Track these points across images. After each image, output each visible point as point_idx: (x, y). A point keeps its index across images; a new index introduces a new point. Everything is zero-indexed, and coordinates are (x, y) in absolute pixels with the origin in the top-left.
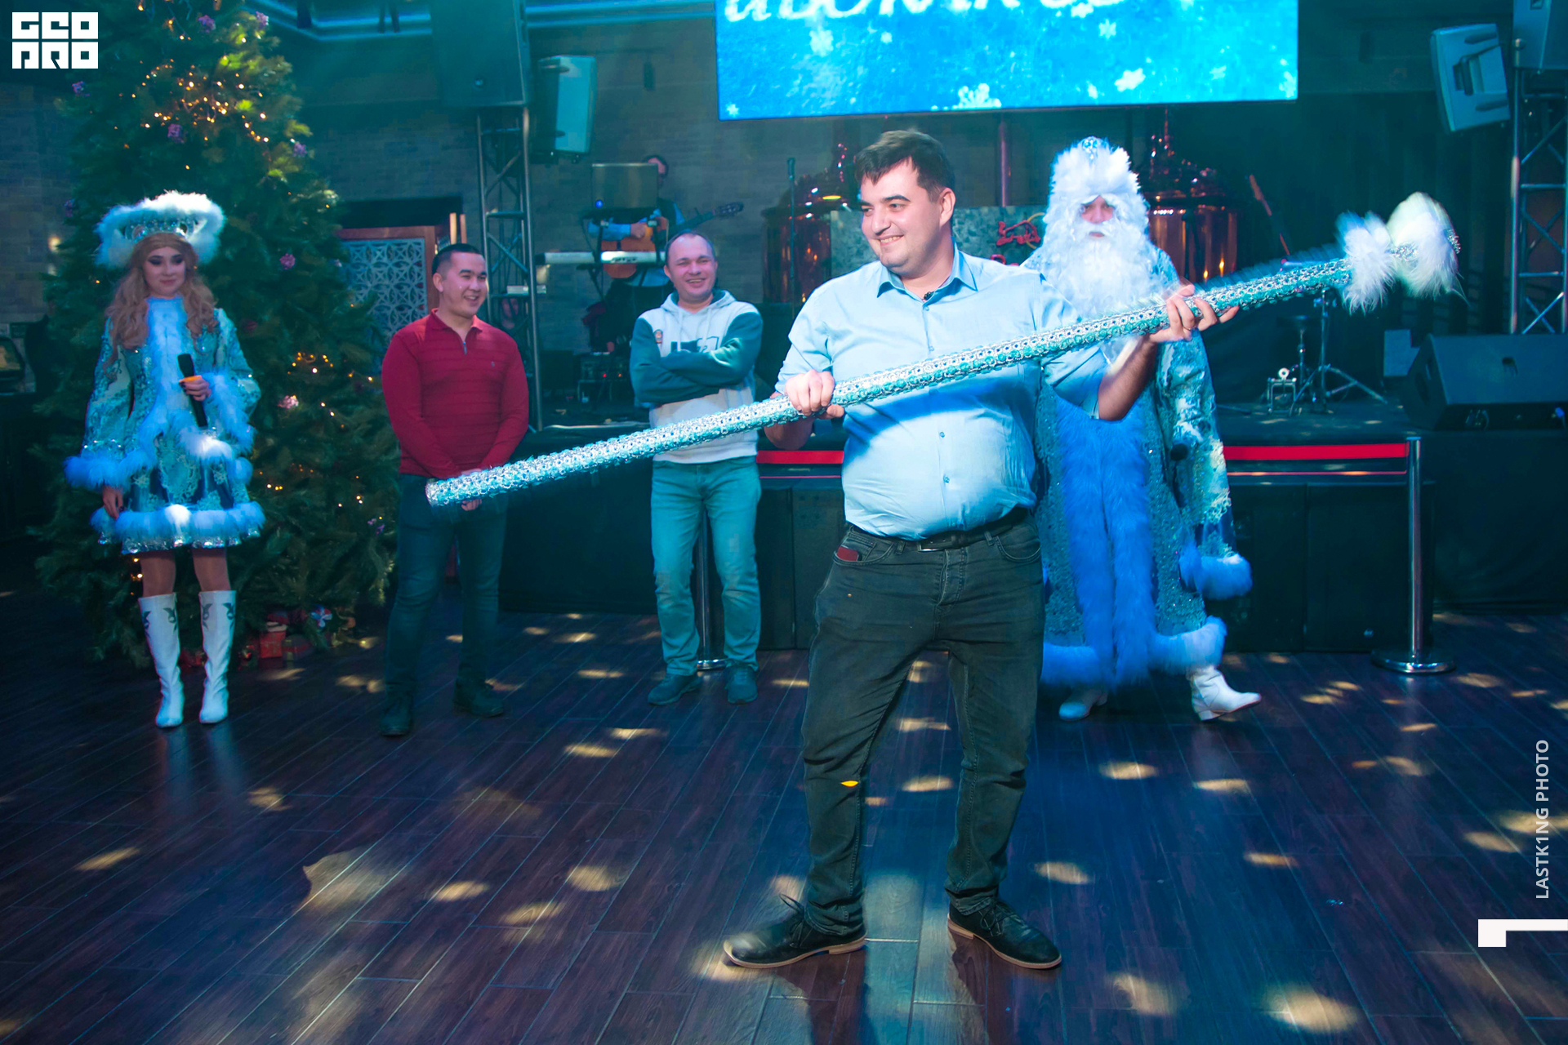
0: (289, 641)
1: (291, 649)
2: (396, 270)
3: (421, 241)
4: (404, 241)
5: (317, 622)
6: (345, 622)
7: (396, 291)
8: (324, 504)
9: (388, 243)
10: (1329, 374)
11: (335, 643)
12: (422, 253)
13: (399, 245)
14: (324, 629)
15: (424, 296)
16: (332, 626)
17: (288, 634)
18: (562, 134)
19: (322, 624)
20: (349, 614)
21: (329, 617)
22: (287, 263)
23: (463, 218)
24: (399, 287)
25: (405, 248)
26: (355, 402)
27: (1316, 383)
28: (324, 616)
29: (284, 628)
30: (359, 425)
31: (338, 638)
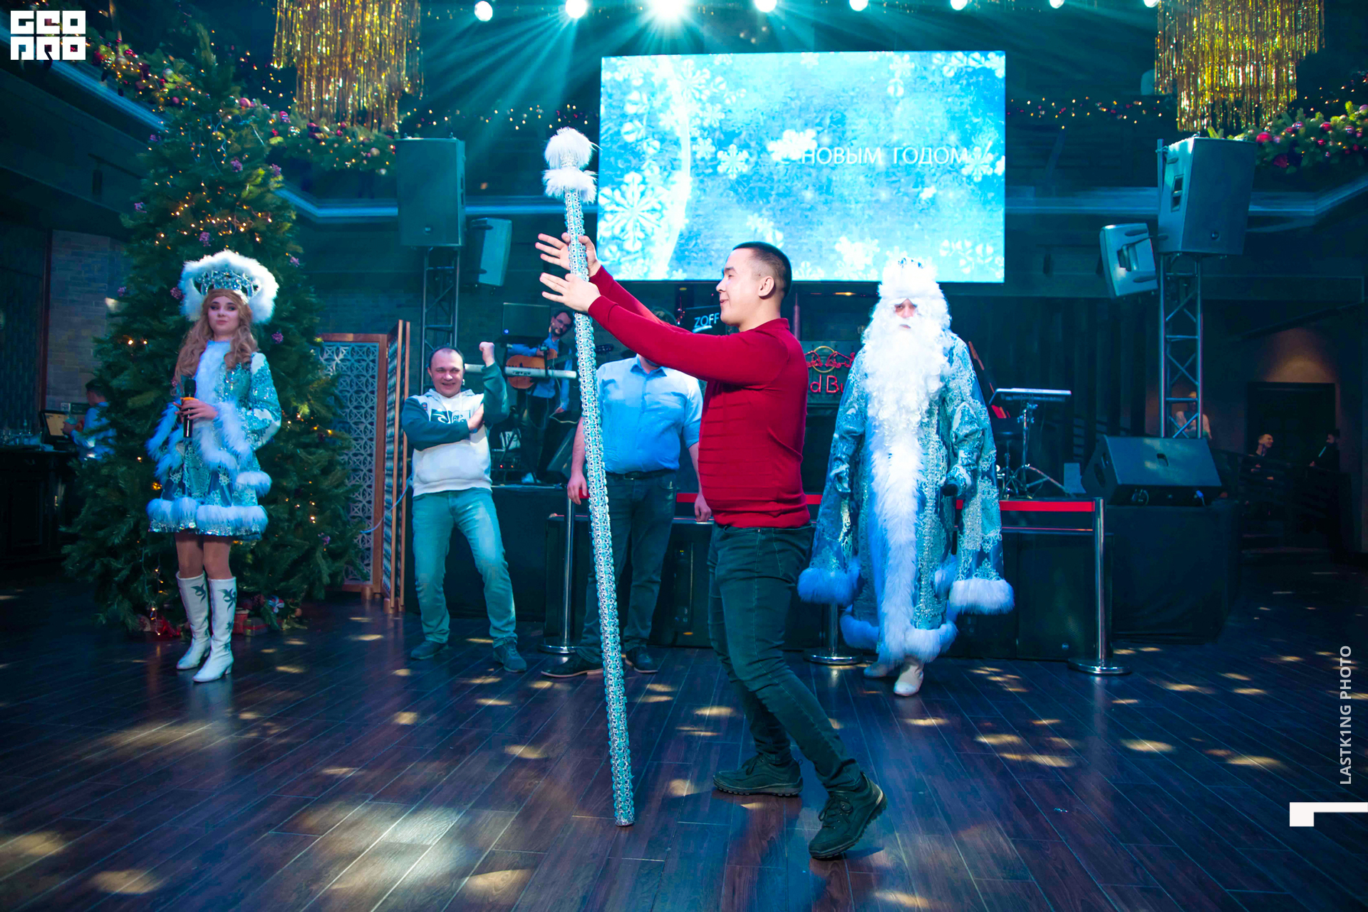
0: (249, 621)
1: (251, 628)
2: (356, 365)
3: (377, 345)
4: (364, 344)
5: (272, 608)
6: (294, 611)
7: (355, 380)
8: (286, 516)
9: (353, 345)
10: (1028, 471)
11: (285, 627)
12: (377, 353)
13: (360, 347)
14: (278, 615)
15: (376, 384)
16: (283, 614)
17: (249, 616)
18: (484, 272)
19: (276, 611)
20: (297, 605)
21: (282, 605)
22: (277, 339)
23: (408, 324)
24: (358, 377)
25: (365, 349)
26: (317, 446)
27: (1019, 477)
28: (278, 605)
29: (247, 612)
30: (318, 462)
31: (287, 623)
